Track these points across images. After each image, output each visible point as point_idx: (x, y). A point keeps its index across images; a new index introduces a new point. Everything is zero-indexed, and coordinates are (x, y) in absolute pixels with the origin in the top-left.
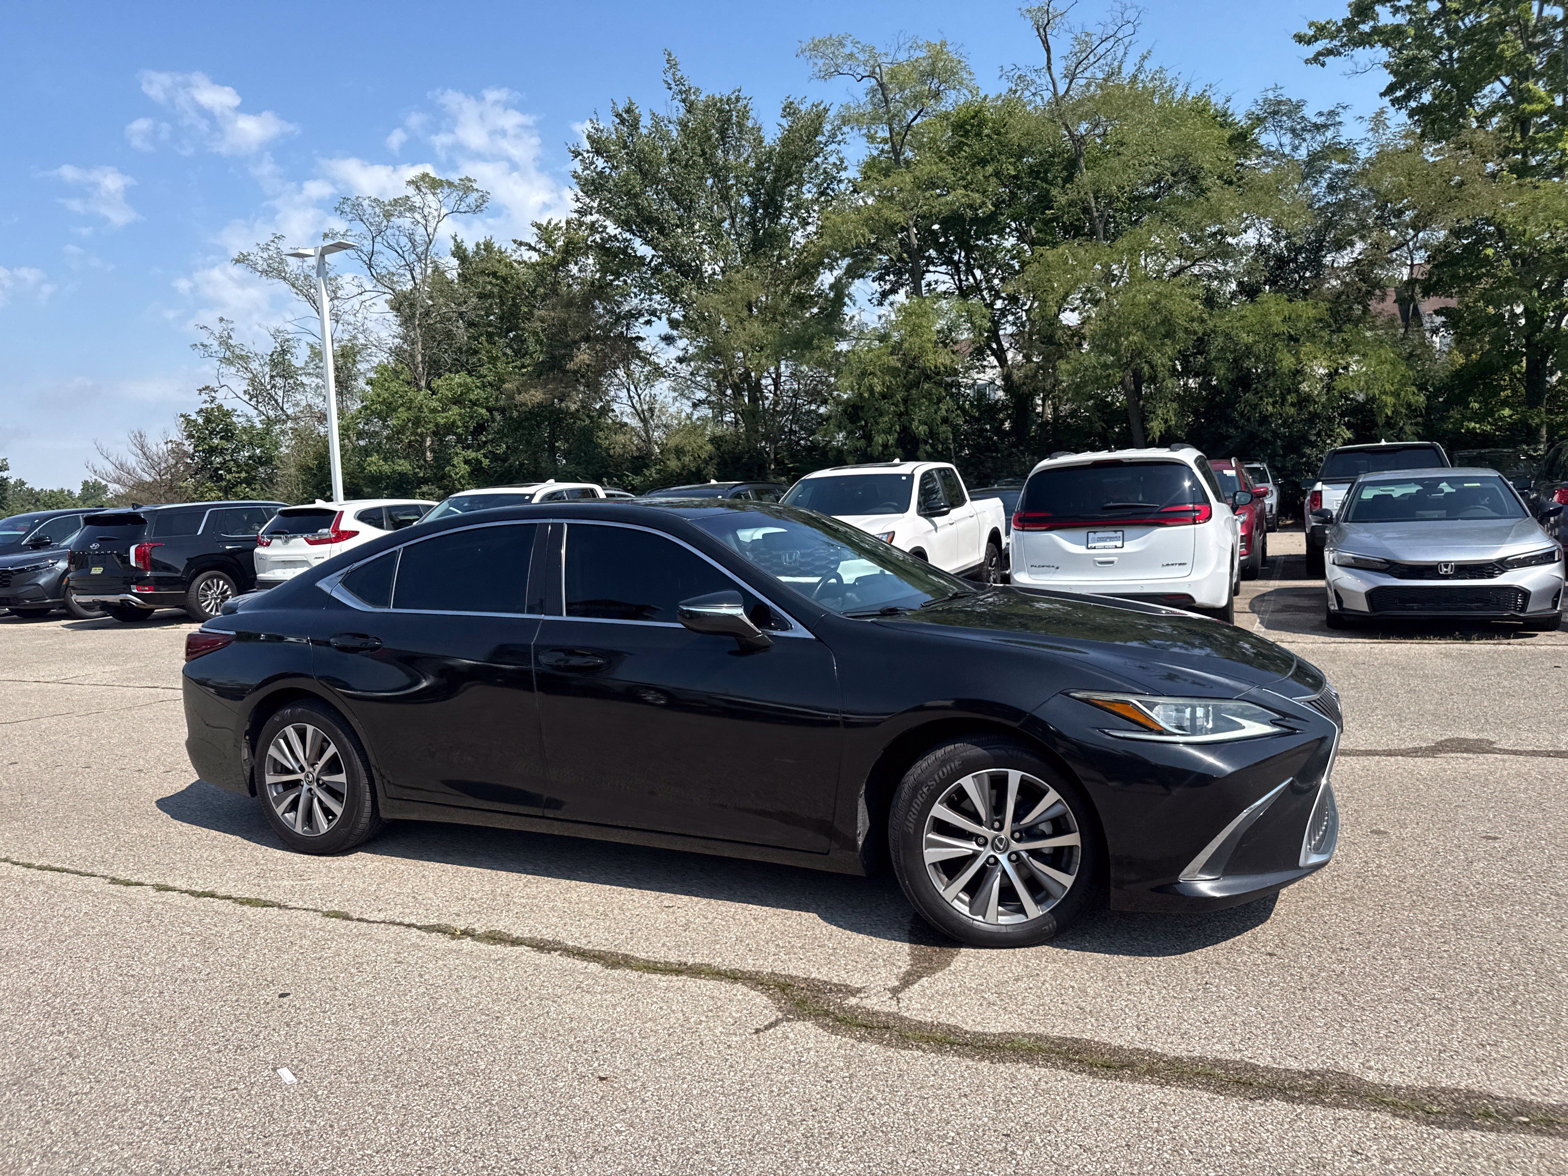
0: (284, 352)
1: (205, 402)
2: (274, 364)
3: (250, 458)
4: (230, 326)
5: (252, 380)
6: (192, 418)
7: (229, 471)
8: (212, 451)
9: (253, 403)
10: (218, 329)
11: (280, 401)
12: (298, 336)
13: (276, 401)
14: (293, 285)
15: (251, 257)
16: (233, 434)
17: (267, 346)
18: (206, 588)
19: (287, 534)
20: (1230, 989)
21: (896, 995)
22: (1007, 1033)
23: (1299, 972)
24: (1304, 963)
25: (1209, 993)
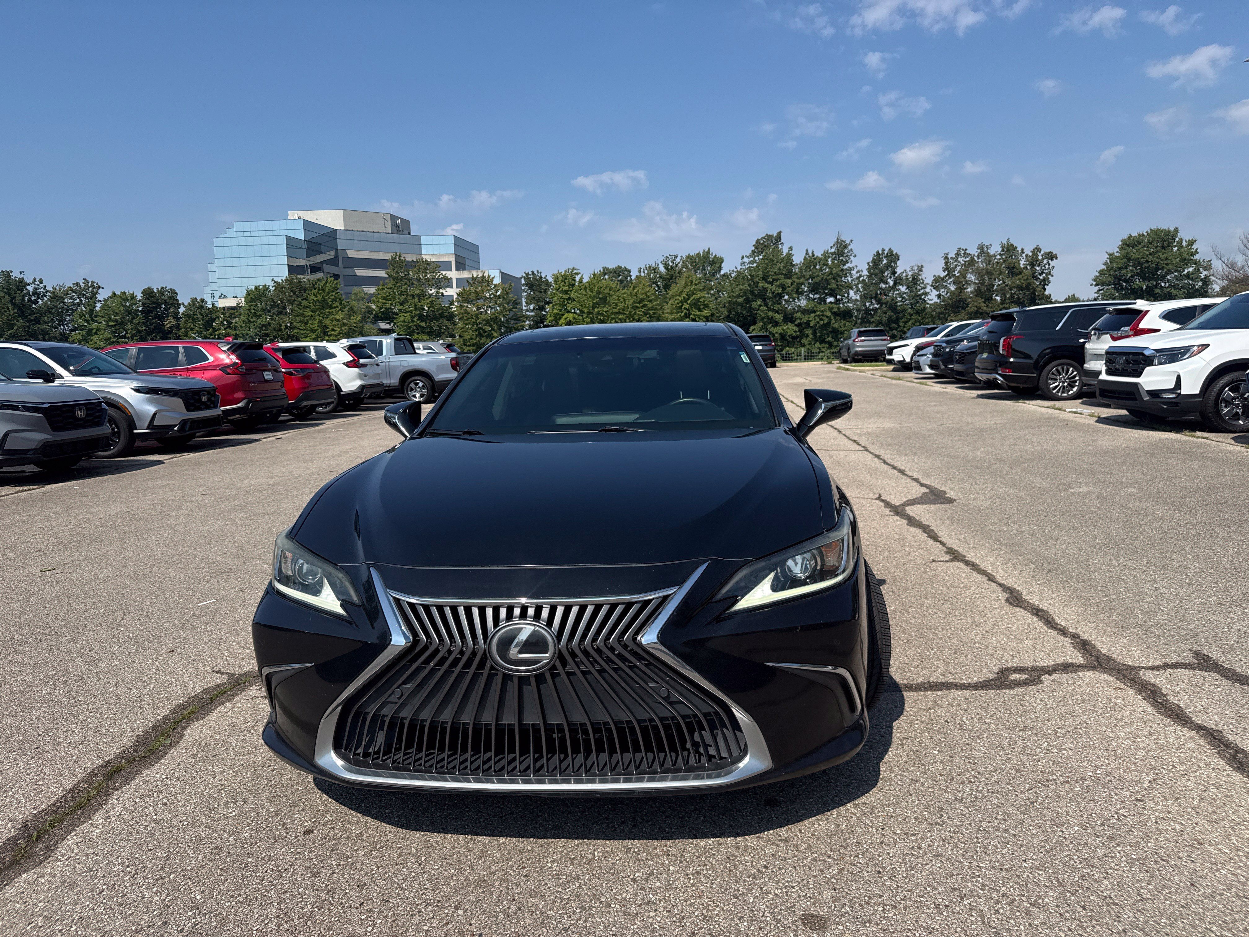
18: (1056, 373)
19: (1100, 331)
20: (231, 813)
21: (261, 697)
22: (182, 735)
23: (259, 847)
24: (283, 850)
25: (227, 803)
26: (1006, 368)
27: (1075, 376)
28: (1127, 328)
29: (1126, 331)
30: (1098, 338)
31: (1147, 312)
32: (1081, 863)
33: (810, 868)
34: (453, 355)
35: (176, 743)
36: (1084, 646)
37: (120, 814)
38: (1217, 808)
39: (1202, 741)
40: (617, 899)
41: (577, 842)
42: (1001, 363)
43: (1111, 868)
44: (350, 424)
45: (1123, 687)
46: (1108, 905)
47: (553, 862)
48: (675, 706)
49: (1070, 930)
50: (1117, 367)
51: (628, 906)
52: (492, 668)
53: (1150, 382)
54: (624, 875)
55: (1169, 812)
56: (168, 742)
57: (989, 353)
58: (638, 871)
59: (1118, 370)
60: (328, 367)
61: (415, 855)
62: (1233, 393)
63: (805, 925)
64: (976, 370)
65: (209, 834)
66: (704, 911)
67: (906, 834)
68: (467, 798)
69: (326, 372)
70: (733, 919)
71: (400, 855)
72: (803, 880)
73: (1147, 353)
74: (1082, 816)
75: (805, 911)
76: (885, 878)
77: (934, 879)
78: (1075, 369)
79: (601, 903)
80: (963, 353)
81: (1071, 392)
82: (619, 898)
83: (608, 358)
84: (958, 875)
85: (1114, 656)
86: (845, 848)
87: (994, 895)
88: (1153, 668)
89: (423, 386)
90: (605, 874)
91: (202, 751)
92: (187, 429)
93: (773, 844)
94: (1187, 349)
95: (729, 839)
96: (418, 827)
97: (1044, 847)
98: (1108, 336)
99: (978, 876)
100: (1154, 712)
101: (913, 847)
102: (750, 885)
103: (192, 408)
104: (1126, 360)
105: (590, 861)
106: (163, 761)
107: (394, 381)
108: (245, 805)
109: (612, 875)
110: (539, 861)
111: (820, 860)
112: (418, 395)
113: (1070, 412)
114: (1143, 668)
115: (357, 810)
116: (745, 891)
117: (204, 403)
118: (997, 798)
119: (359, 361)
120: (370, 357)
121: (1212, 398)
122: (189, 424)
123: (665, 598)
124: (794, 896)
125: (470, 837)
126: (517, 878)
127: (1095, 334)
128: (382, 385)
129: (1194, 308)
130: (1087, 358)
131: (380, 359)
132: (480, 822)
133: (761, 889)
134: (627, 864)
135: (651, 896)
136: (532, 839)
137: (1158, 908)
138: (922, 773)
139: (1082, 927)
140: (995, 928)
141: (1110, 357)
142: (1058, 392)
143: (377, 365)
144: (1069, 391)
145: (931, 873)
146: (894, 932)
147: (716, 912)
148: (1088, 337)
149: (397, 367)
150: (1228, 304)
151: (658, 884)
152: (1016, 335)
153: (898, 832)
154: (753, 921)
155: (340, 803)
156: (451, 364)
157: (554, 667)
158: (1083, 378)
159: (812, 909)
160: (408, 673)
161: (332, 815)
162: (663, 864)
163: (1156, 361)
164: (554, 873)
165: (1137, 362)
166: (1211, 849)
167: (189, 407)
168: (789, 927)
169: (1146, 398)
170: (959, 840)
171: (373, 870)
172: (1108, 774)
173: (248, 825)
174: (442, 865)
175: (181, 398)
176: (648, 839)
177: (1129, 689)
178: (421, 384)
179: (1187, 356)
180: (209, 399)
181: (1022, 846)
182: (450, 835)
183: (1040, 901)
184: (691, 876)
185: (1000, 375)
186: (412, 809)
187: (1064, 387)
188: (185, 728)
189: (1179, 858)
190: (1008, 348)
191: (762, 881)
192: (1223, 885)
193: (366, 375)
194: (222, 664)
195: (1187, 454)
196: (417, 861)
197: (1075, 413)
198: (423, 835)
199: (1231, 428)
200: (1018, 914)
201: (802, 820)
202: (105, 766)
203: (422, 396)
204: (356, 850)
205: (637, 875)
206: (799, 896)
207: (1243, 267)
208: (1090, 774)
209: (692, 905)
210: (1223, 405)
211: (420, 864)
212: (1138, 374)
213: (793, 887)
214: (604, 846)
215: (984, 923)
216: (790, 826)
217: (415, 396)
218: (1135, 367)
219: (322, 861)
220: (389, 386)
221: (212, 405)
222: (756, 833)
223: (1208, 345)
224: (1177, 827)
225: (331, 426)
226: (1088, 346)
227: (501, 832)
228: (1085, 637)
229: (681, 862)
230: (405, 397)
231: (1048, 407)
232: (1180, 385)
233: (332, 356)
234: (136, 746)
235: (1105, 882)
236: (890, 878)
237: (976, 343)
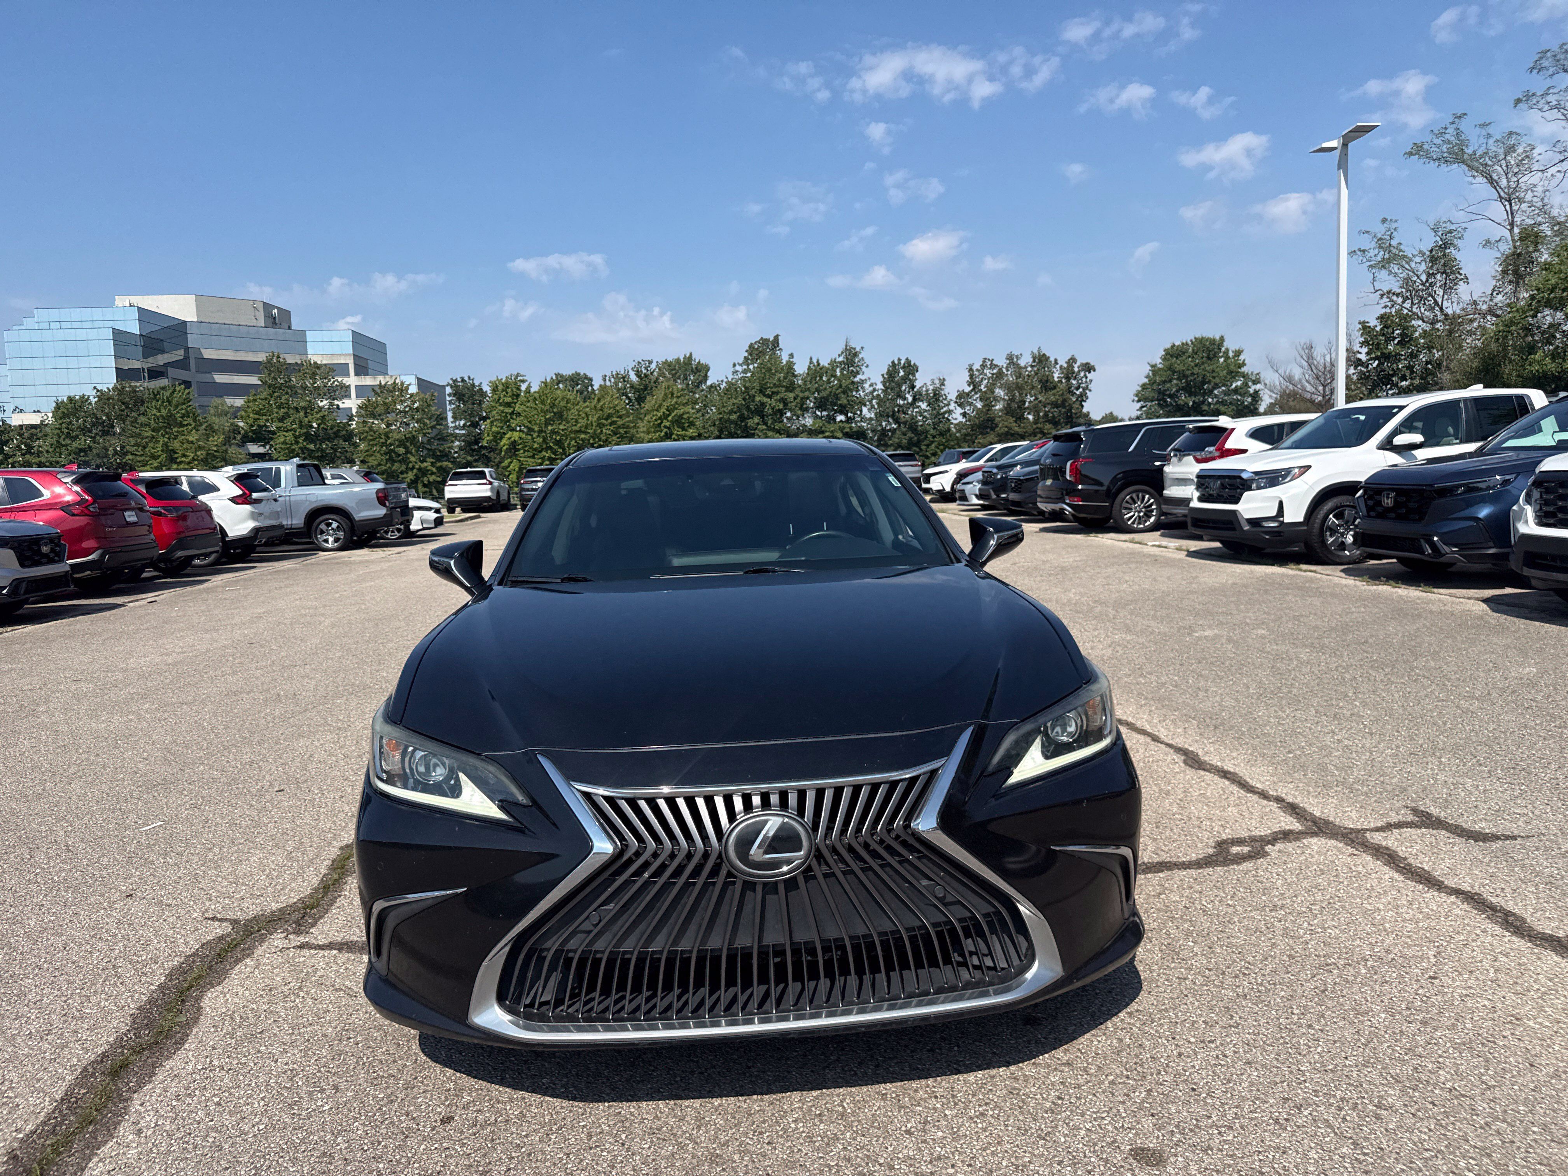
0: (1446, 245)
1: (1386, 307)
2: (1433, 260)
3: (1427, 363)
4: (1394, 225)
5: (1407, 280)
6: (1371, 324)
7: (1404, 378)
8: (1386, 357)
9: (1407, 305)
10: (1380, 230)
11: (1439, 300)
12: (1464, 225)
13: (1435, 299)
14: (1471, 168)
15: (1426, 147)
16: (1411, 339)
17: (1429, 241)
18: (1130, 501)
19: (1182, 452)
20: (322, 1106)
21: (294, 948)
22: (200, 1009)
23: (386, 1146)
24: (423, 1147)
25: (310, 1094)
26: (1076, 497)
27: (1151, 505)
28: (1211, 449)
29: (1210, 452)
30: (1180, 460)
31: (1233, 430)
32: (1406, 1054)
33: (1113, 1094)
34: (380, 485)
35: (196, 1020)
36: (1293, 809)
37: (156, 1125)
38: (1517, 978)
39: (1465, 906)
40: (899, 1158)
41: (815, 1093)
42: (1068, 490)
43: (1440, 1056)
44: (245, 580)
45: (1356, 852)
46: (1457, 1098)
47: (795, 1121)
48: (950, 907)
49: (1430, 1130)
50: (1211, 492)
51: (917, 1165)
52: (730, 874)
53: (1249, 509)
54: (894, 1128)
55: (1470, 988)
56: (182, 1019)
57: (1053, 479)
58: (908, 1121)
59: (1211, 495)
60: (208, 503)
61: (610, 1133)
62: (1337, 519)
63: (1138, 1161)
64: (1039, 499)
65: (304, 1138)
66: (1013, 1160)
67: (1203, 1041)
68: (645, 1054)
69: (208, 511)
70: (1051, 1165)
71: (590, 1136)
72: (1111, 1108)
73: (1245, 476)
74: (1382, 1001)
75: (1131, 1145)
76: (1204, 1095)
77: (1258, 1090)
78: (1152, 496)
79: (880, 1165)
80: (1019, 480)
81: (1148, 523)
82: (900, 1155)
83: (727, 482)
84: (1282, 1082)
85: (1331, 819)
86: (1142, 1065)
87: (1332, 1101)
88: (1378, 830)
89: (338, 527)
90: (869, 1129)
91: (240, 1027)
92: (22, 592)
93: (1056, 1069)
94: (1288, 471)
95: (1001, 1070)
96: (596, 1097)
97: (1360, 1040)
98: (1191, 458)
99: (1305, 1081)
100: (1402, 878)
101: (1217, 1057)
102: (1052, 1122)
103: (26, 563)
104: (1222, 484)
105: (842, 1115)
106: (187, 1046)
107: (298, 521)
108: (339, 1094)
109: (879, 1129)
110: (777, 1122)
111: (1120, 1083)
112: (331, 539)
113: (1153, 546)
114: (1367, 830)
115: (502, 1082)
116: (1050, 1130)
117: (46, 556)
118: (1282, 990)
119: (251, 495)
120: (266, 490)
121: (1317, 526)
122: (24, 585)
123: (933, 773)
124: (1110, 1128)
125: (672, 1102)
126: (759, 1146)
127: (1175, 455)
128: (281, 526)
129: (1281, 426)
130: (1167, 483)
131: (278, 492)
132: (677, 1082)
133: (1068, 1124)
134: (890, 1114)
135: (938, 1149)
136: (755, 1097)
137: (1509, 1095)
138: (1186, 969)
139: (1441, 1125)
140: (1351, 1138)
141: (1202, 481)
142: (1133, 523)
143: (276, 500)
144: (1145, 522)
145: (1252, 1084)
146: (1243, 1157)
147: (1028, 1159)
148: (1166, 459)
149: (299, 503)
150: (1321, 421)
151: (940, 1134)
152: (1084, 458)
153: (1192, 1040)
154: (1075, 1164)
155: (475, 1077)
156: (378, 498)
157: (809, 869)
158: (1163, 506)
159: (1138, 1142)
160: (610, 890)
161: (470, 1095)
162: (935, 1109)
163: (1254, 486)
164: (804, 1135)
165: (1233, 487)
166: (1531, 1023)
167: (24, 562)
168: (1122, 1166)
169: (1246, 528)
170: (1264, 1043)
171: (561, 1159)
172: (1388, 951)
173: (356, 1119)
174: (652, 1142)
175: (11, 548)
176: (902, 1081)
177: (1364, 855)
178: (335, 525)
179: (1288, 479)
180: (52, 550)
181: (1335, 1042)
182: (645, 1103)
183: (1384, 1102)
184: (975, 1119)
185: (1068, 505)
186: (577, 1075)
187: (1140, 517)
188: (198, 999)
189: (1504, 1037)
190: (1076, 474)
191: (1064, 1115)
192: (1562, 1061)
193: (260, 515)
194: (214, 908)
195: (1304, 590)
196: (617, 1141)
197: (1159, 546)
198: (608, 1107)
199: (1338, 560)
200: (1367, 1119)
201: (1076, 1038)
202: (102, 1061)
203: (336, 540)
204: (526, 1136)
205: (909, 1125)
206: (1116, 1128)
207: (1300, 380)
208: (1368, 953)
209: (993, 1154)
210: (1328, 533)
211: (623, 1144)
212: (1236, 501)
213: (1103, 1118)
214: (852, 1094)
215: (1336, 1134)
216: (1065, 1047)
217: (326, 541)
218: (1232, 493)
219: (485, 1155)
220: (291, 529)
221: (56, 558)
222: (1029, 1059)
223: (1309, 467)
224: (1486, 1003)
225: (219, 583)
226: (1167, 469)
227: (710, 1092)
228: (1290, 799)
229: (956, 1104)
230: (313, 543)
231: (1126, 541)
232: (1283, 512)
233: (213, 488)
234: (136, 1029)
235: (1441, 1072)
236: (1208, 1094)
237: (1037, 467)
